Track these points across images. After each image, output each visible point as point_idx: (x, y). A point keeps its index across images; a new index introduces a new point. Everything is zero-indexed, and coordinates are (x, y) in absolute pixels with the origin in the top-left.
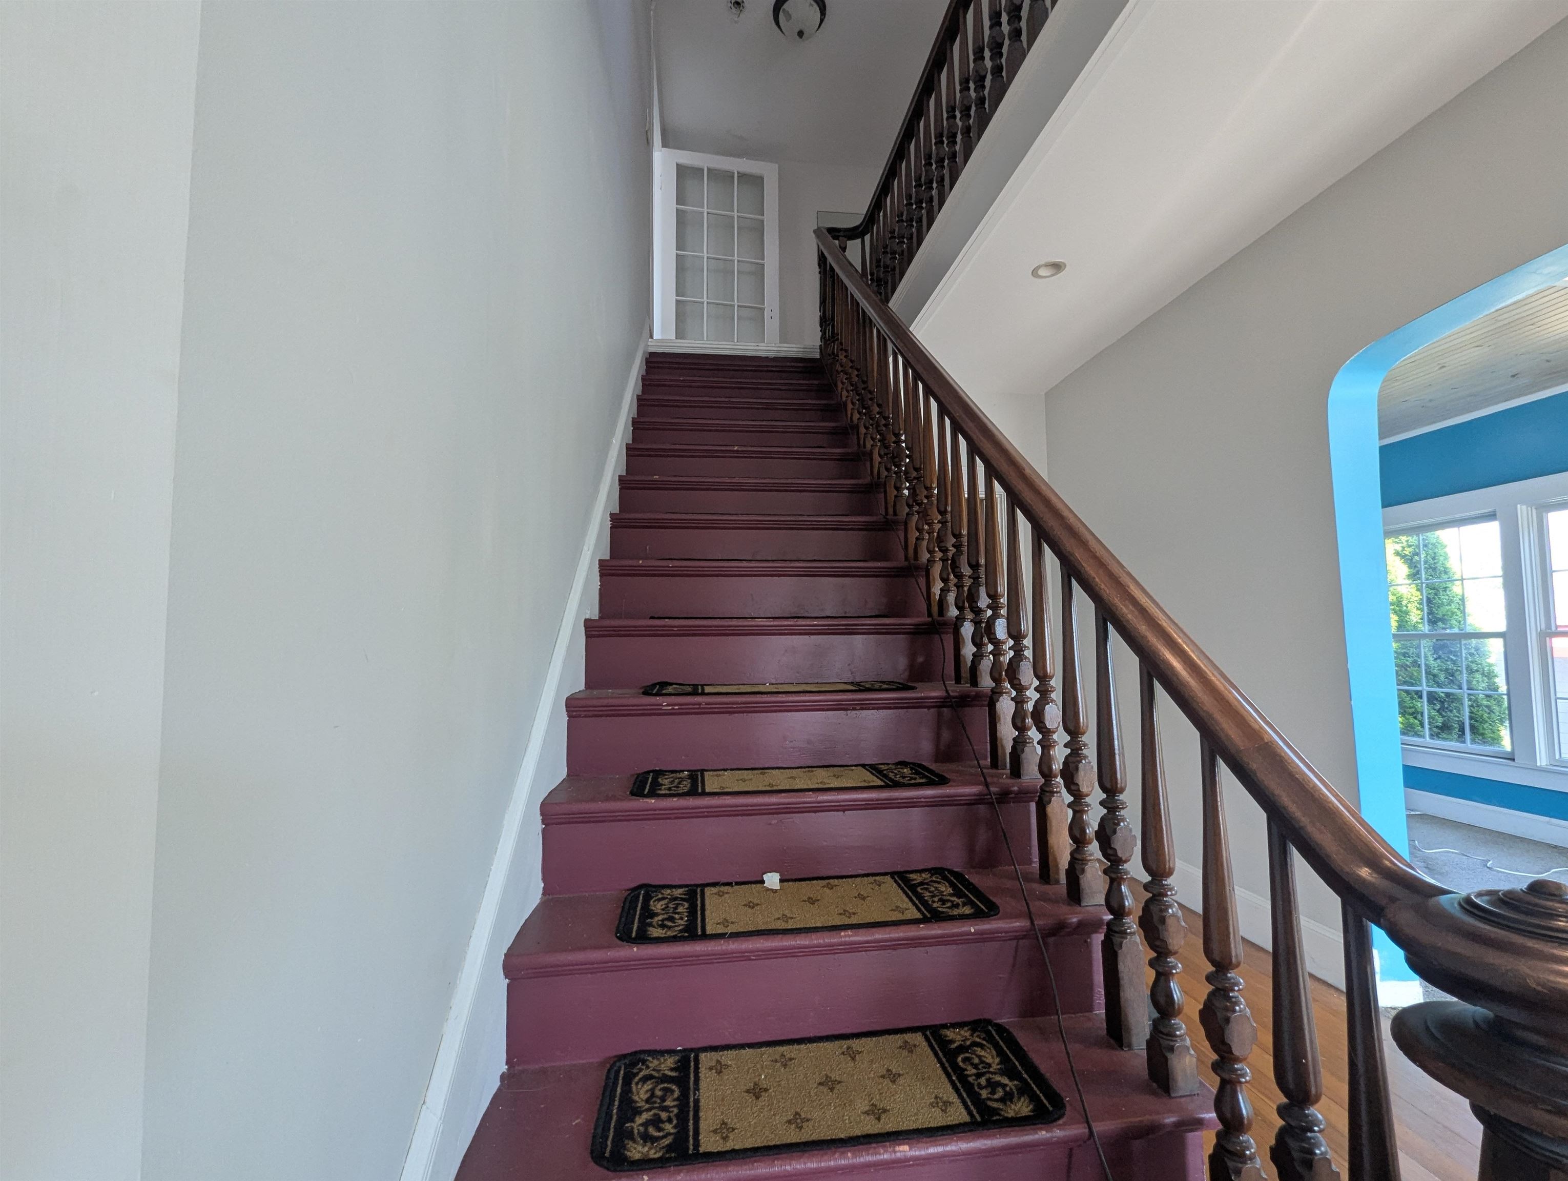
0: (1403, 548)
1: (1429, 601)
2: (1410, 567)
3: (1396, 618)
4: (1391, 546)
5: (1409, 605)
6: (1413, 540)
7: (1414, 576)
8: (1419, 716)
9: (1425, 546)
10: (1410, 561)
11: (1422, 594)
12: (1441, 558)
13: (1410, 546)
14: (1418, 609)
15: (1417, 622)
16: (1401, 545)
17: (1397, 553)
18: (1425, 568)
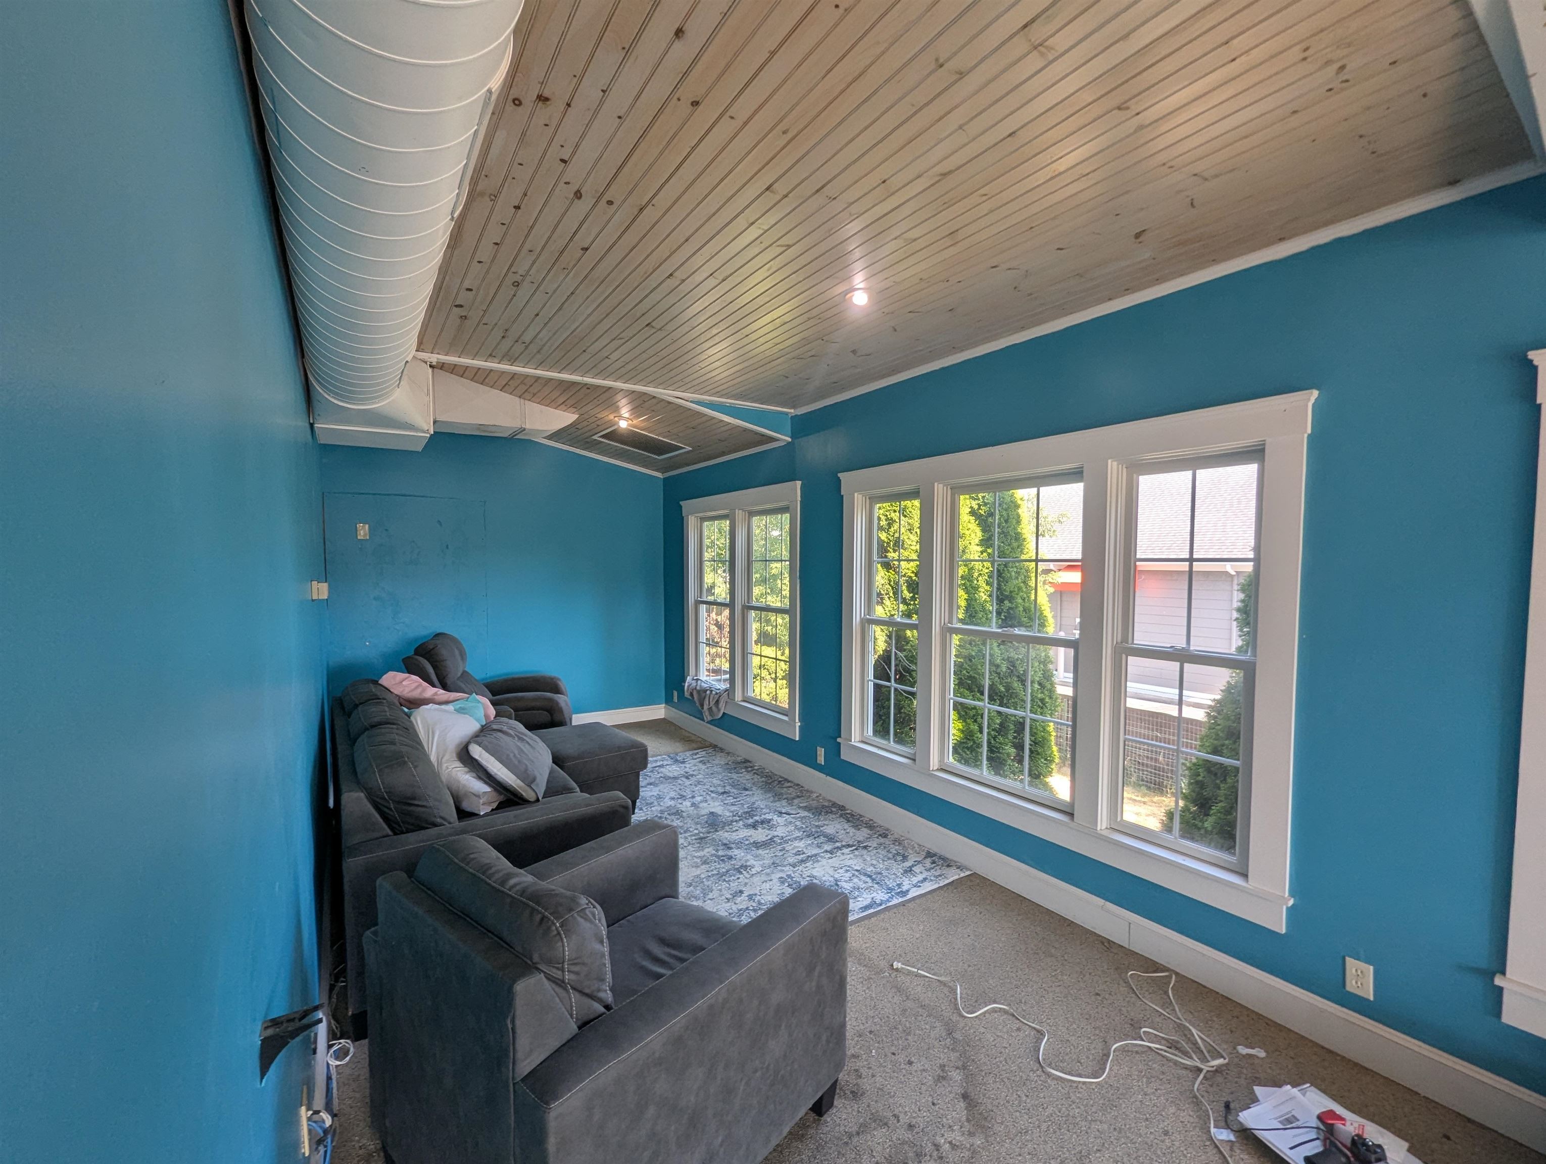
0: (979, 505)
1: (1000, 574)
2: (984, 531)
3: (966, 596)
4: (966, 504)
5: (980, 578)
6: (989, 497)
7: (986, 542)
8: (979, 720)
9: (1000, 505)
10: (984, 522)
11: (993, 566)
12: (1014, 522)
13: (985, 504)
14: (987, 584)
15: (985, 601)
16: (977, 502)
17: (973, 513)
18: (998, 532)
